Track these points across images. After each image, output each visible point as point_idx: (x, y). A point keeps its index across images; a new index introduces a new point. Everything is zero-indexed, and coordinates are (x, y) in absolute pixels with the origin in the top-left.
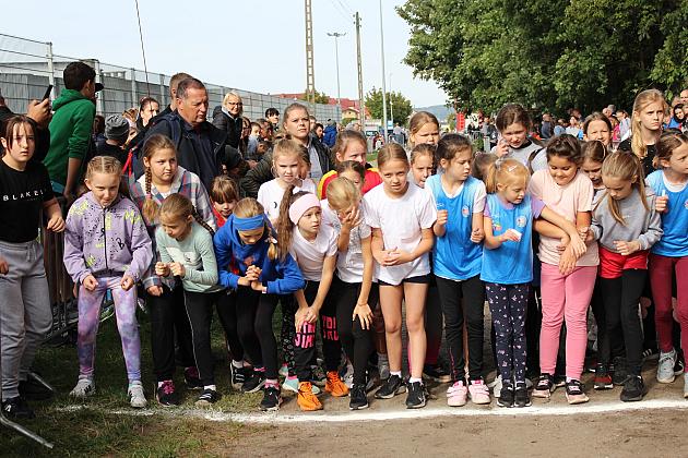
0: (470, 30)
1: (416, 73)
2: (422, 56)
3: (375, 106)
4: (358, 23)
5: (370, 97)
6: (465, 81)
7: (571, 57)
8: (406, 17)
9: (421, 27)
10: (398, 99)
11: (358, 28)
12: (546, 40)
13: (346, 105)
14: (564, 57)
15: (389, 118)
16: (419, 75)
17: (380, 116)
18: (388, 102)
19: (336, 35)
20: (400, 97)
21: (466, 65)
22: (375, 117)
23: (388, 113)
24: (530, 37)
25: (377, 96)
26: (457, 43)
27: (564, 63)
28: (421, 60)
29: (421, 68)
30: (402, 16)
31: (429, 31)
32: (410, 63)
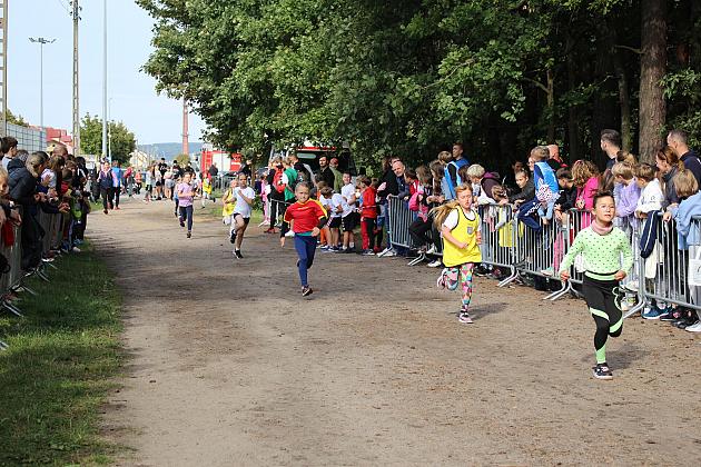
0: (248, 27)
2: (172, 63)
4: (76, 14)
5: (82, 125)
9: (171, 21)
10: (119, 130)
12: (413, 27)
16: (164, 91)
19: (42, 41)
24: (375, 28)
25: (91, 125)
26: (228, 45)
27: (455, 65)
28: (170, 69)
31: (181, 29)
32: (152, 71)
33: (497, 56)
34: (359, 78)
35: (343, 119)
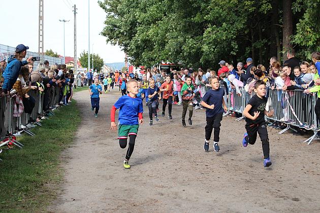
0: (141, 17)
1: (108, 41)
2: (112, 30)
3: (84, 61)
4: (75, 11)
5: (82, 55)
6: (137, 47)
7: (213, 30)
8: (104, 8)
9: (113, 14)
10: (96, 57)
11: (75, 14)
12: (197, 19)
13: (68, 59)
14: (209, 29)
15: (91, 67)
16: (109, 42)
17: (87, 66)
18: (91, 59)
19: (64, 21)
20: (97, 57)
21: (139, 37)
22: (83, 66)
23: (91, 65)
24: (184, 18)
25: (86, 56)
26: (133, 24)
27: (210, 33)
28: (112, 33)
29: (111, 38)
30: (101, 6)
31: (116, 17)
32: (104, 35)
33: (226, 30)
34: (177, 37)
35: (170, 53)
